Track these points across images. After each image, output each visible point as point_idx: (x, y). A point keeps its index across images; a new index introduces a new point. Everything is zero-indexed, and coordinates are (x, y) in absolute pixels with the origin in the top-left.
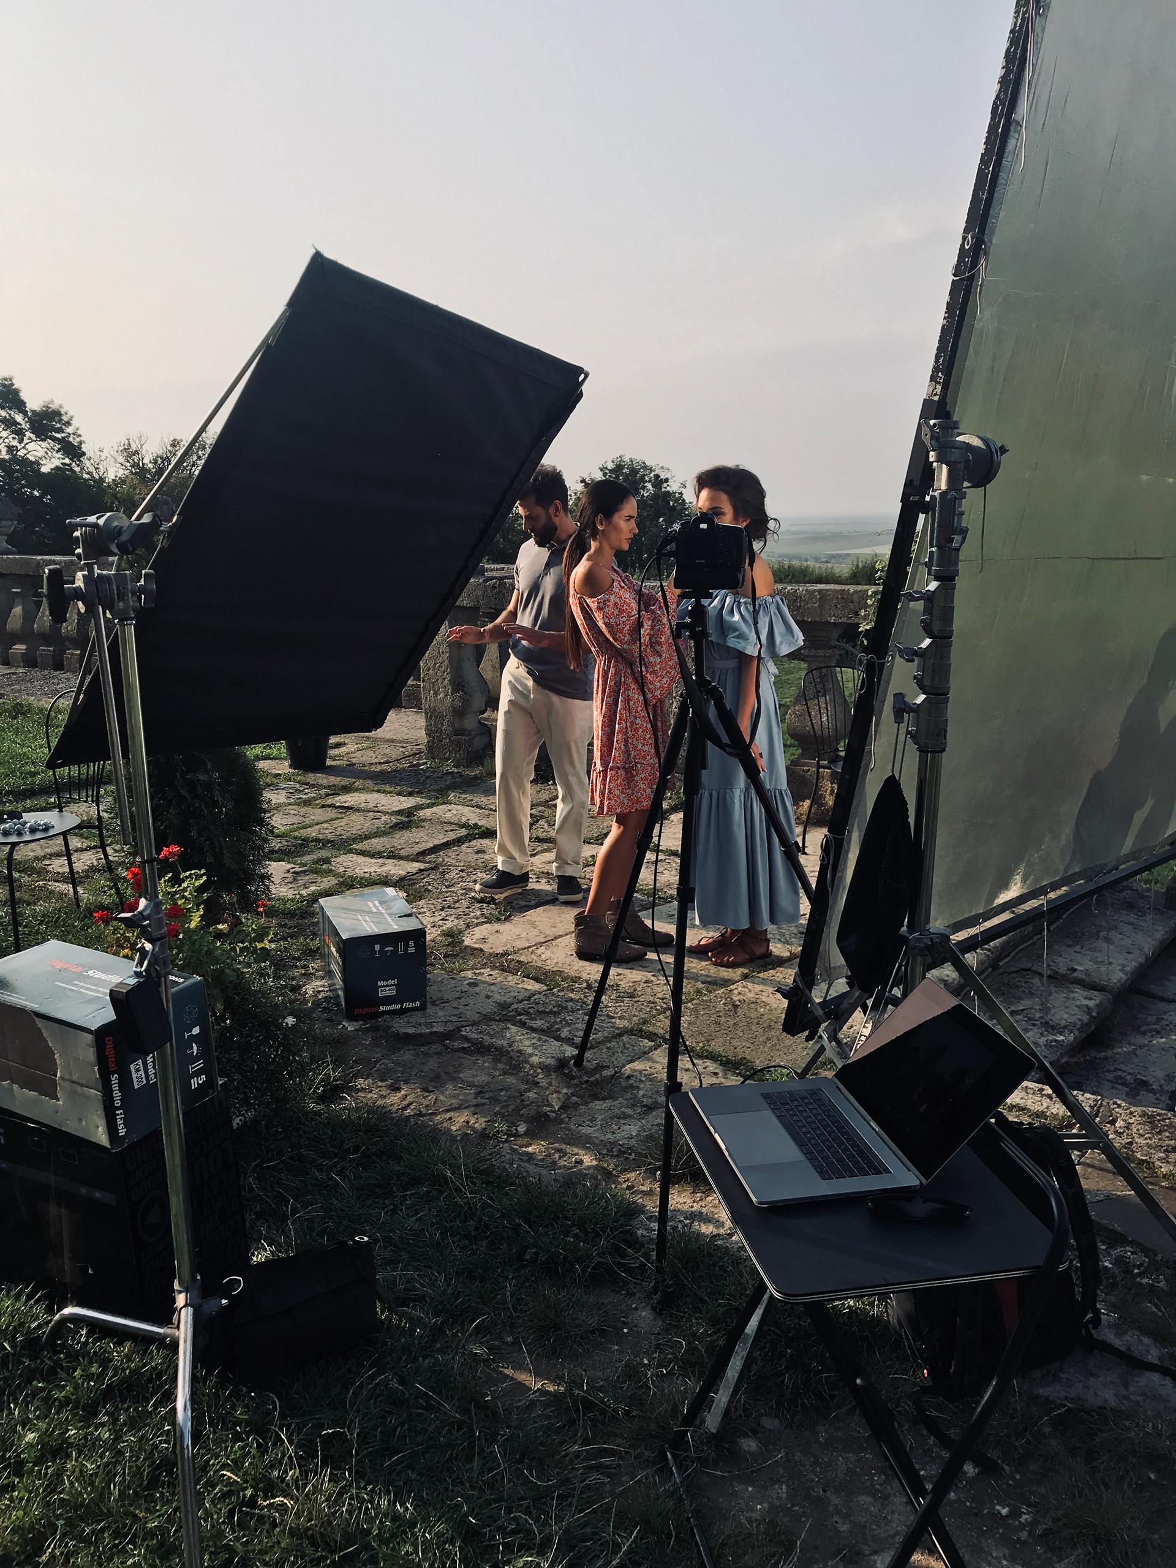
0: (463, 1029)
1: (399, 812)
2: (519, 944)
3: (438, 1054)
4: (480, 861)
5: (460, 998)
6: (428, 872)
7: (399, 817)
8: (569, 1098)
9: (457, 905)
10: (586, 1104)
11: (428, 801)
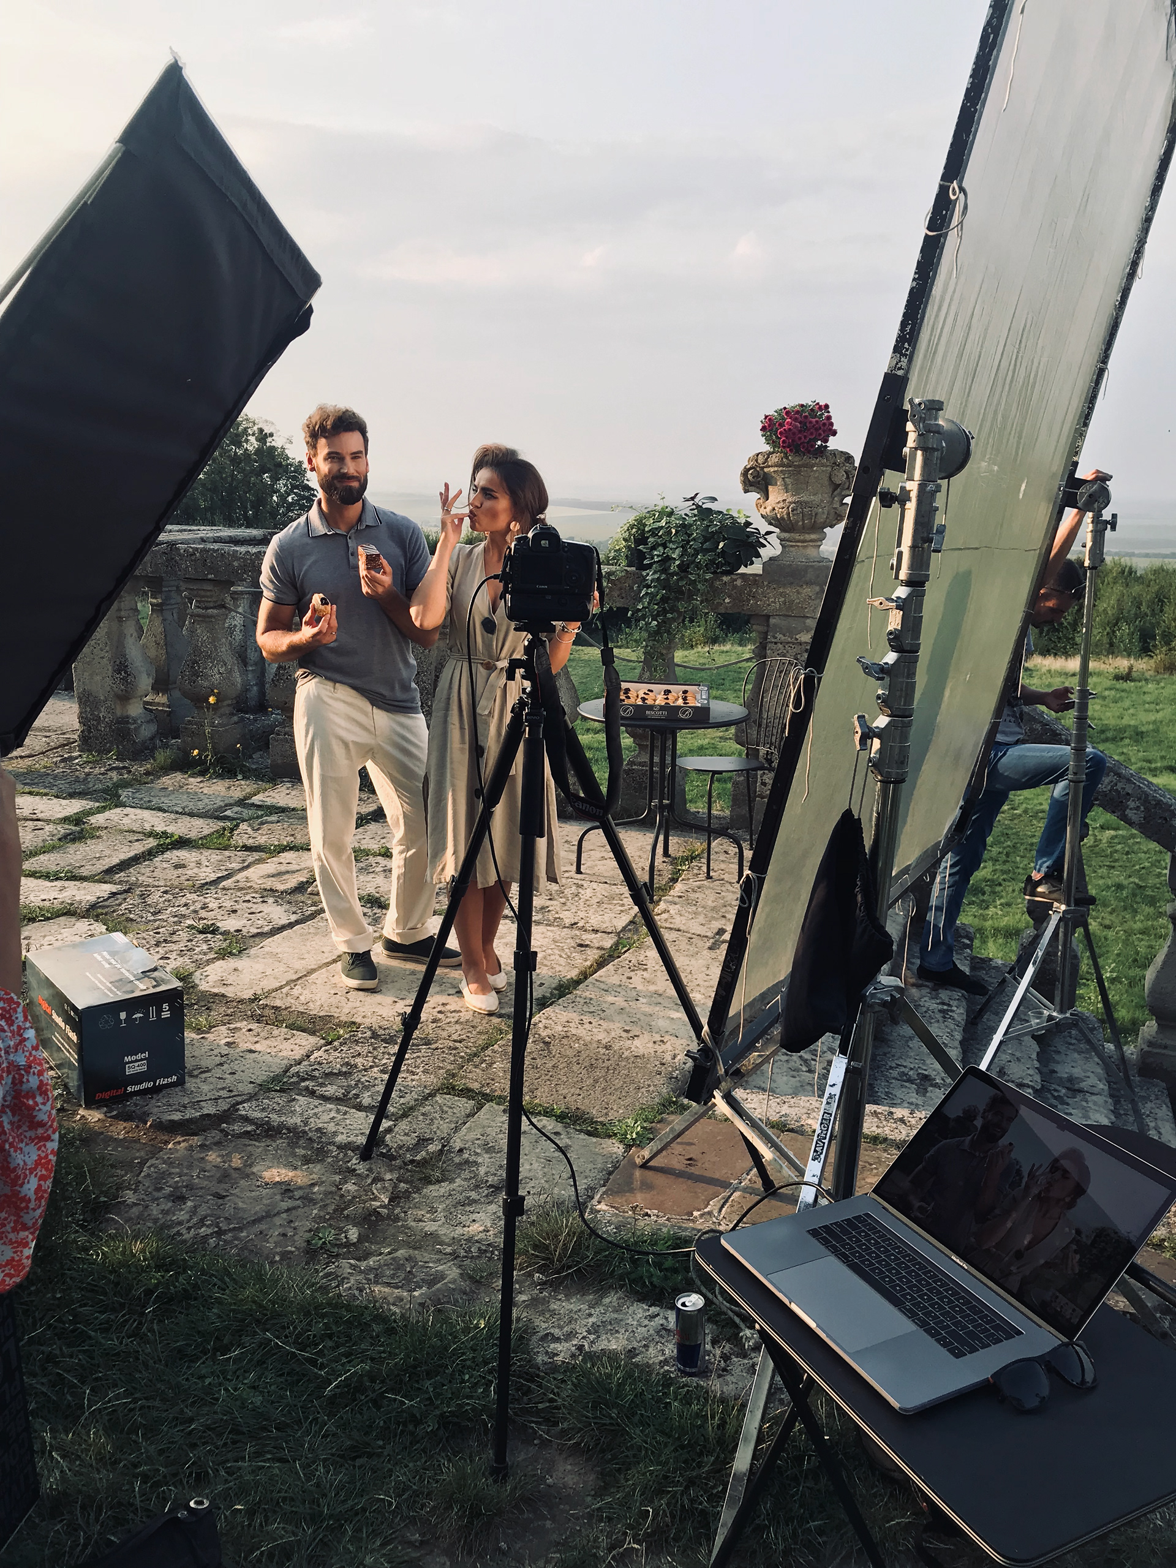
0: (240, 1107)
1: (66, 820)
2: (270, 984)
3: (218, 1144)
4: (183, 878)
5: (221, 1064)
6: (123, 896)
7: (67, 826)
8: (395, 1186)
9: (175, 938)
10: (418, 1190)
11: (97, 804)
